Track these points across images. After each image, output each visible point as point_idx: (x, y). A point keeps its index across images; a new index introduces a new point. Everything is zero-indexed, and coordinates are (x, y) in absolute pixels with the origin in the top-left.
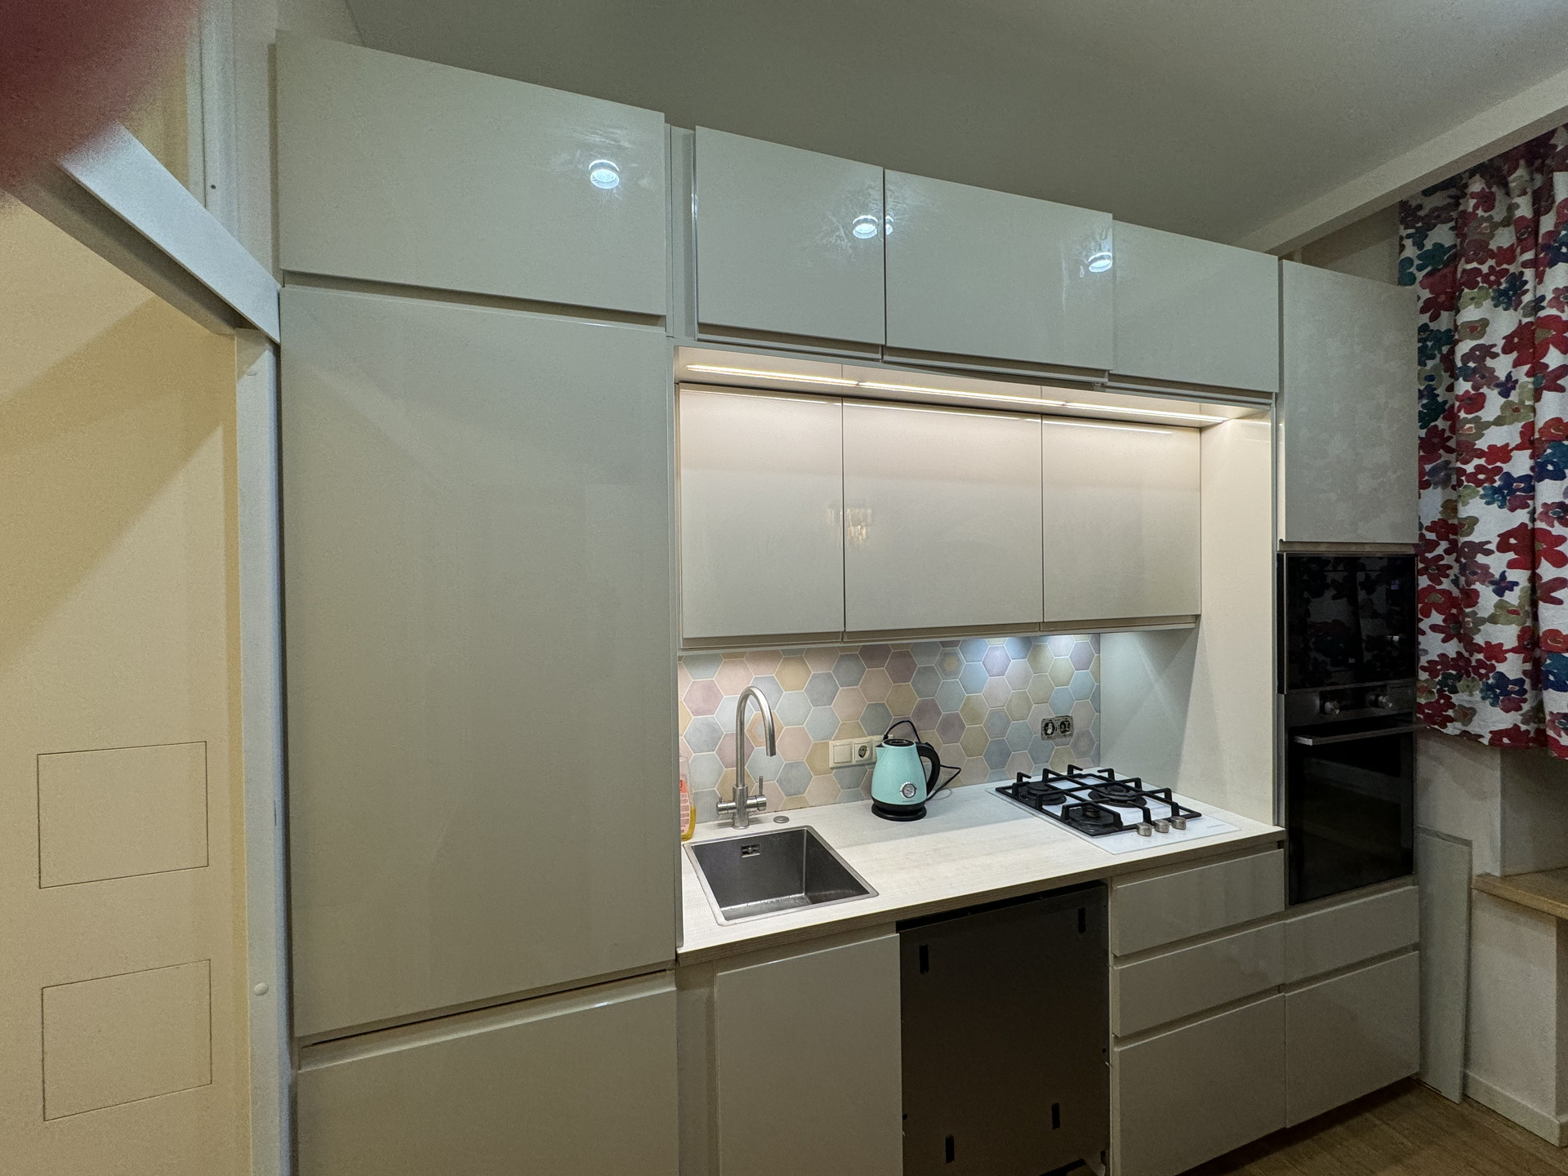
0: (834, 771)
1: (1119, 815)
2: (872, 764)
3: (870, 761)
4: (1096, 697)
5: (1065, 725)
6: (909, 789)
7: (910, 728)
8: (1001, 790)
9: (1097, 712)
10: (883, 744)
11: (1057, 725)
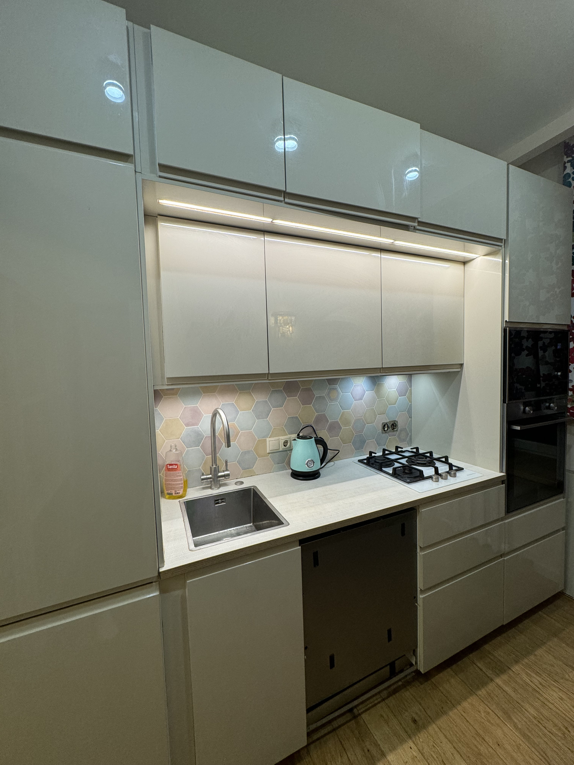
0: (270, 454)
1: (422, 471)
2: (291, 450)
3: (290, 449)
4: (409, 411)
5: (394, 425)
6: (311, 463)
7: (312, 430)
8: (361, 461)
9: (410, 418)
10: (296, 439)
11: (390, 425)
